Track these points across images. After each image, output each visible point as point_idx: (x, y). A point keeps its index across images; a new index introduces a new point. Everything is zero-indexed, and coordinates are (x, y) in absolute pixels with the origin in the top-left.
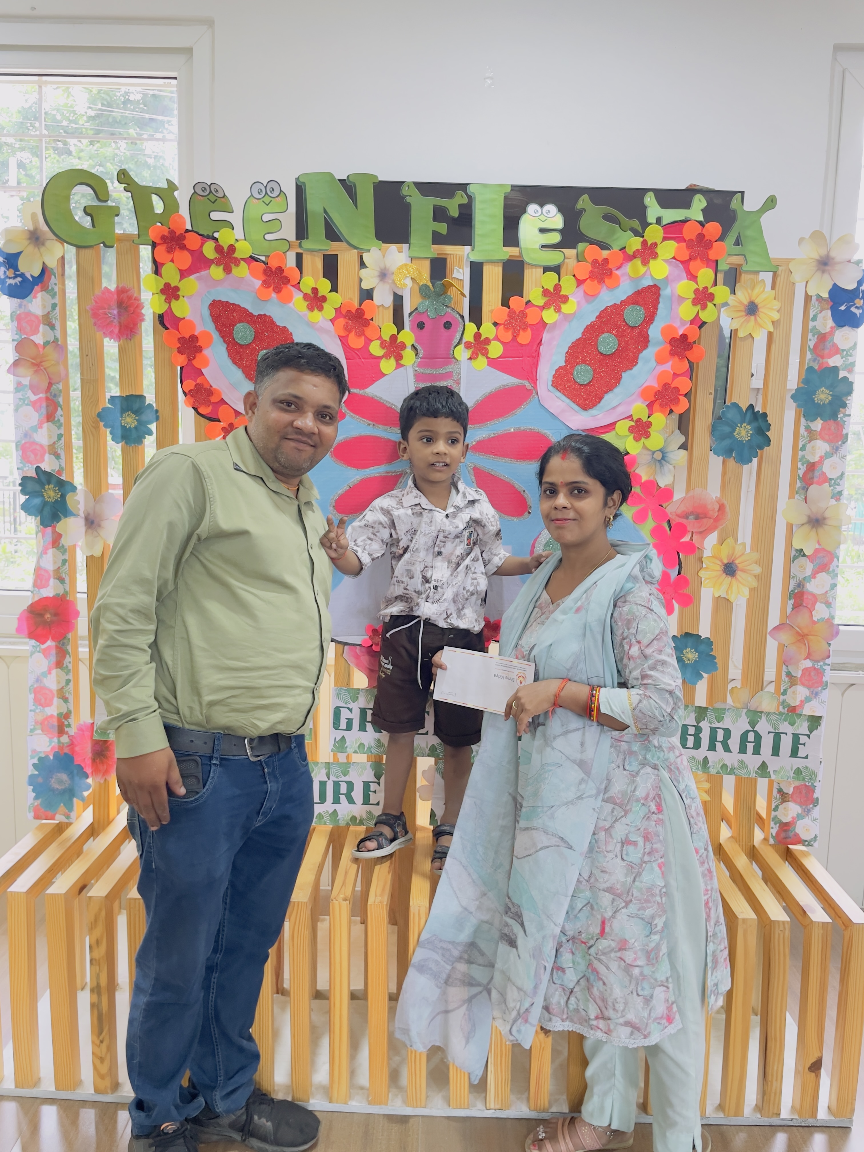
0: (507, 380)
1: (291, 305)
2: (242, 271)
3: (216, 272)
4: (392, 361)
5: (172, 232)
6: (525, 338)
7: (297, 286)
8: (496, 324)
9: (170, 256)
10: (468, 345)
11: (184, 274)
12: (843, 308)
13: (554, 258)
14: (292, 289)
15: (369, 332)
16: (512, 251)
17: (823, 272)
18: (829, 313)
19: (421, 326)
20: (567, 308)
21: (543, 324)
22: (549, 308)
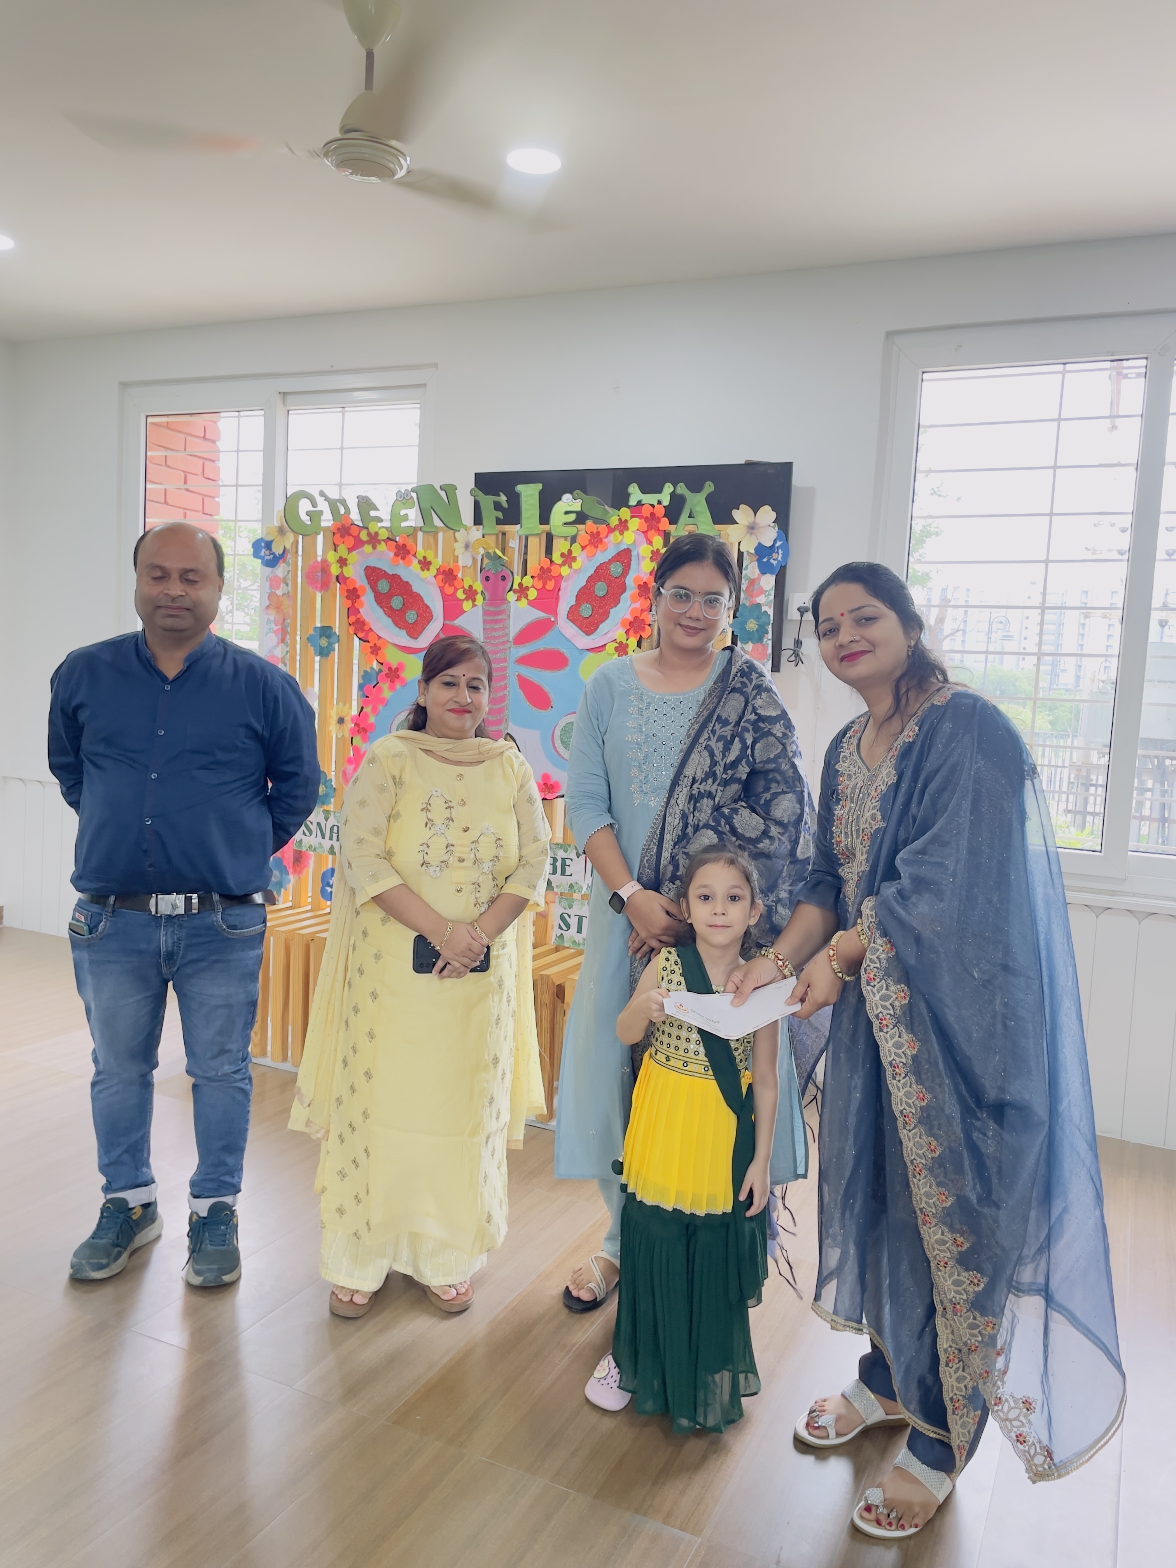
0: (539, 615)
1: (411, 567)
2: (382, 547)
3: (368, 548)
4: (470, 602)
5: (343, 526)
6: (550, 585)
7: (415, 555)
8: (532, 577)
9: (343, 540)
10: (515, 592)
11: (350, 550)
12: (765, 560)
13: (572, 530)
14: (412, 557)
15: (456, 583)
16: (546, 527)
17: (751, 534)
18: (756, 563)
19: (487, 579)
20: (576, 565)
21: (560, 578)
22: (565, 565)
